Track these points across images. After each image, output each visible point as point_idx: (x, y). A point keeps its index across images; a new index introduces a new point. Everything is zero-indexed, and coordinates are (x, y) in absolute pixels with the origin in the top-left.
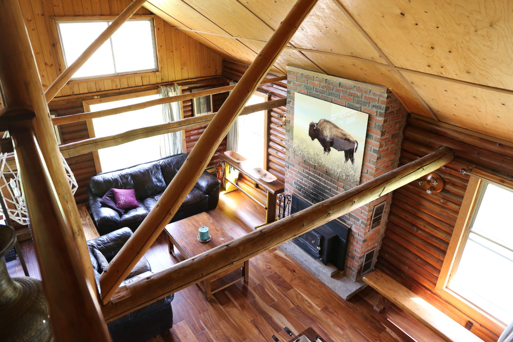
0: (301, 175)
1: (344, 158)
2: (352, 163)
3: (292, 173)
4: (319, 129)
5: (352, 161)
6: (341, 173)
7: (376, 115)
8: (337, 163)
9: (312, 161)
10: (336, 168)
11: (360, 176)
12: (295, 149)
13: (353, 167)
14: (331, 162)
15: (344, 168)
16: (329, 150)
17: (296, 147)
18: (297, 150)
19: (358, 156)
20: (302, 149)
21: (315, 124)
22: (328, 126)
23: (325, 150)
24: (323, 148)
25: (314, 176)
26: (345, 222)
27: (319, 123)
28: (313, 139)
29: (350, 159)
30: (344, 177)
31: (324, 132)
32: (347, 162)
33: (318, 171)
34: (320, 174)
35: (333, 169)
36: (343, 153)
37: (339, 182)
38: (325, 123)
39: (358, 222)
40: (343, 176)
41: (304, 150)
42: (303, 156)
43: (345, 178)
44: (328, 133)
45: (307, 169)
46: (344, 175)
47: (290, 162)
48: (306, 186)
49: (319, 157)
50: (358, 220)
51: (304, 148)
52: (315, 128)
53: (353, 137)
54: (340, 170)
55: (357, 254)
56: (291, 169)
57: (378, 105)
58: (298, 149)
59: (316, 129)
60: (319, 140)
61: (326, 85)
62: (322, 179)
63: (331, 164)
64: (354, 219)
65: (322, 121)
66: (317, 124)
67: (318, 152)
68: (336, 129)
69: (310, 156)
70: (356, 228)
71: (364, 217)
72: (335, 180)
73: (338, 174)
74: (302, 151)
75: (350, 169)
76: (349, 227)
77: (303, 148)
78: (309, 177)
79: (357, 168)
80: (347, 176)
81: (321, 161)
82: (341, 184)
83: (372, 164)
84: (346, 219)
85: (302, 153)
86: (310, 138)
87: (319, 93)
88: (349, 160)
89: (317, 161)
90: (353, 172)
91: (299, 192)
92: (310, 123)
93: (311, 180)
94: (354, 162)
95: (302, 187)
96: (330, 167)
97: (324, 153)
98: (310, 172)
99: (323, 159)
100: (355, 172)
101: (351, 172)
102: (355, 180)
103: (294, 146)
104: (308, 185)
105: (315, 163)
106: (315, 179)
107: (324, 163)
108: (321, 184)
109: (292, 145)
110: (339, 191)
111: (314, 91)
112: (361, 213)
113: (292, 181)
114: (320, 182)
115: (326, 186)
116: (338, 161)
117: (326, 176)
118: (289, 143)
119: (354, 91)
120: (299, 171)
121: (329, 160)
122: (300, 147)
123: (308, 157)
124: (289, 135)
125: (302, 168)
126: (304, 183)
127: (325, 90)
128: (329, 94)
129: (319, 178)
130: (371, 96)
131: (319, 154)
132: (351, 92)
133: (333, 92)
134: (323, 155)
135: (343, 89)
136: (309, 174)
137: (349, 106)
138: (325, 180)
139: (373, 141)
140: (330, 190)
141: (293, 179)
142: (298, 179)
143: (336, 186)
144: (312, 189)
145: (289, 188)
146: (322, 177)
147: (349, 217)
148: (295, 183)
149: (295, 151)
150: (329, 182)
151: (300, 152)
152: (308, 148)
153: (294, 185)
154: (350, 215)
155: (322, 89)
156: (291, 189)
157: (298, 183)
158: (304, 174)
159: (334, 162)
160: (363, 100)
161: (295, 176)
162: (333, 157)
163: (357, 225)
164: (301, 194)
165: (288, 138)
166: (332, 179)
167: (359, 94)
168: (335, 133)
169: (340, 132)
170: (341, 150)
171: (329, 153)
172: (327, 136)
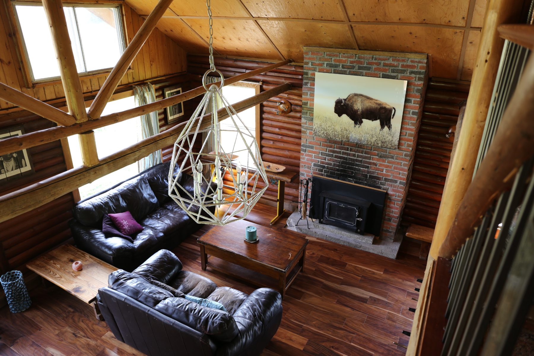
0: (323, 154)
1: (379, 127)
2: (389, 130)
3: (311, 156)
4: (348, 105)
5: (390, 127)
6: (376, 141)
7: (415, 80)
8: (371, 133)
9: (339, 137)
10: (370, 138)
11: (398, 139)
12: (315, 130)
13: (390, 132)
14: (363, 134)
15: (380, 136)
16: (361, 122)
19: (396, 122)
20: (326, 128)
21: (343, 100)
22: (359, 99)
23: (356, 123)
24: (353, 122)
25: (340, 153)
26: (380, 188)
27: (347, 98)
28: (340, 115)
29: (387, 126)
30: (380, 145)
31: (355, 105)
32: (383, 129)
33: (345, 146)
34: (348, 148)
35: (366, 140)
36: (378, 122)
37: (372, 151)
38: (356, 97)
39: (395, 184)
40: (378, 144)
41: (329, 128)
42: (327, 134)
44: (359, 106)
45: (331, 147)
46: (380, 142)
47: (307, 145)
48: (330, 164)
49: (348, 131)
50: (396, 182)
51: (329, 127)
52: (342, 104)
53: (390, 105)
54: (374, 139)
55: (395, 215)
56: (310, 152)
57: (417, 70)
58: (320, 129)
59: (344, 105)
60: (348, 115)
61: (356, 60)
62: (351, 152)
63: (364, 136)
64: (391, 182)
65: (351, 96)
66: (345, 100)
67: (347, 128)
68: (368, 101)
69: (336, 133)
70: (393, 190)
71: (402, 177)
72: (367, 150)
73: (373, 144)
74: (326, 130)
75: (387, 135)
76: (385, 191)
78: (334, 154)
79: (394, 133)
80: (383, 142)
81: (351, 136)
82: (375, 153)
83: (411, 126)
84: (382, 185)
85: (325, 132)
86: (337, 115)
87: (346, 69)
88: (386, 128)
90: (390, 138)
91: (320, 172)
93: (336, 157)
94: (391, 128)
95: (324, 167)
96: (363, 139)
97: (355, 126)
98: (336, 149)
99: (353, 133)
100: (393, 137)
101: (389, 138)
102: (393, 145)
103: (314, 128)
104: (333, 163)
105: (343, 138)
106: (341, 155)
107: (354, 136)
108: (349, 158)
109: (310, 127)
110: (372, 160)
111: (340, 68)
112: (400, 174)
113: (310, 164)
114: (348, 157)
115: (356, 158)
116: (372, 130)
117: (357, 148)
118: (306, 126)
119: (391, 61)
120: (321, 151)
121: (361, 132)
122: (323, 126)
123: (333, 134)
124: (307, 117)
125: (324, 147)
126: (327, 162)
127: (355, 64)
128: (360, 68)
129: (347, 153)
130: (409, 63)
131: (348, 129)
132: (387, 62)
133: (365, 65)
134: (353, 128)
135: (377, 61)
136: (334, 152)
137: (385, 76)
138: (355, 153)
139: (412, 104)
140: (361, 161)
141: (312, 162)
142: (319, 160)
143: (369, 156)
144: (338, 166)
145: (306, 171)
146: (350, 151)
147: (385, 182)
148: (315, 165)
149: (316, 132)
150: (360, 154)
151: (323, 132)
152: (334, 126)
153: (313, 167)
154: (386, 180)
155: (350, 64)
156: (309, 172)
157: (319, 164)
158: (328, 153)
159: (367, 133)
160: (400, 68)
161: (314, 158)
162: (366, 128)
163: (395, 187)
164: (323, 174)
165: (306, 121)
166: (364, 150)
167: (396, 63)
168: (368, 104)
169: (375, 103)
170: (376, 119)
171: (361, 125)
172: (359, 109)
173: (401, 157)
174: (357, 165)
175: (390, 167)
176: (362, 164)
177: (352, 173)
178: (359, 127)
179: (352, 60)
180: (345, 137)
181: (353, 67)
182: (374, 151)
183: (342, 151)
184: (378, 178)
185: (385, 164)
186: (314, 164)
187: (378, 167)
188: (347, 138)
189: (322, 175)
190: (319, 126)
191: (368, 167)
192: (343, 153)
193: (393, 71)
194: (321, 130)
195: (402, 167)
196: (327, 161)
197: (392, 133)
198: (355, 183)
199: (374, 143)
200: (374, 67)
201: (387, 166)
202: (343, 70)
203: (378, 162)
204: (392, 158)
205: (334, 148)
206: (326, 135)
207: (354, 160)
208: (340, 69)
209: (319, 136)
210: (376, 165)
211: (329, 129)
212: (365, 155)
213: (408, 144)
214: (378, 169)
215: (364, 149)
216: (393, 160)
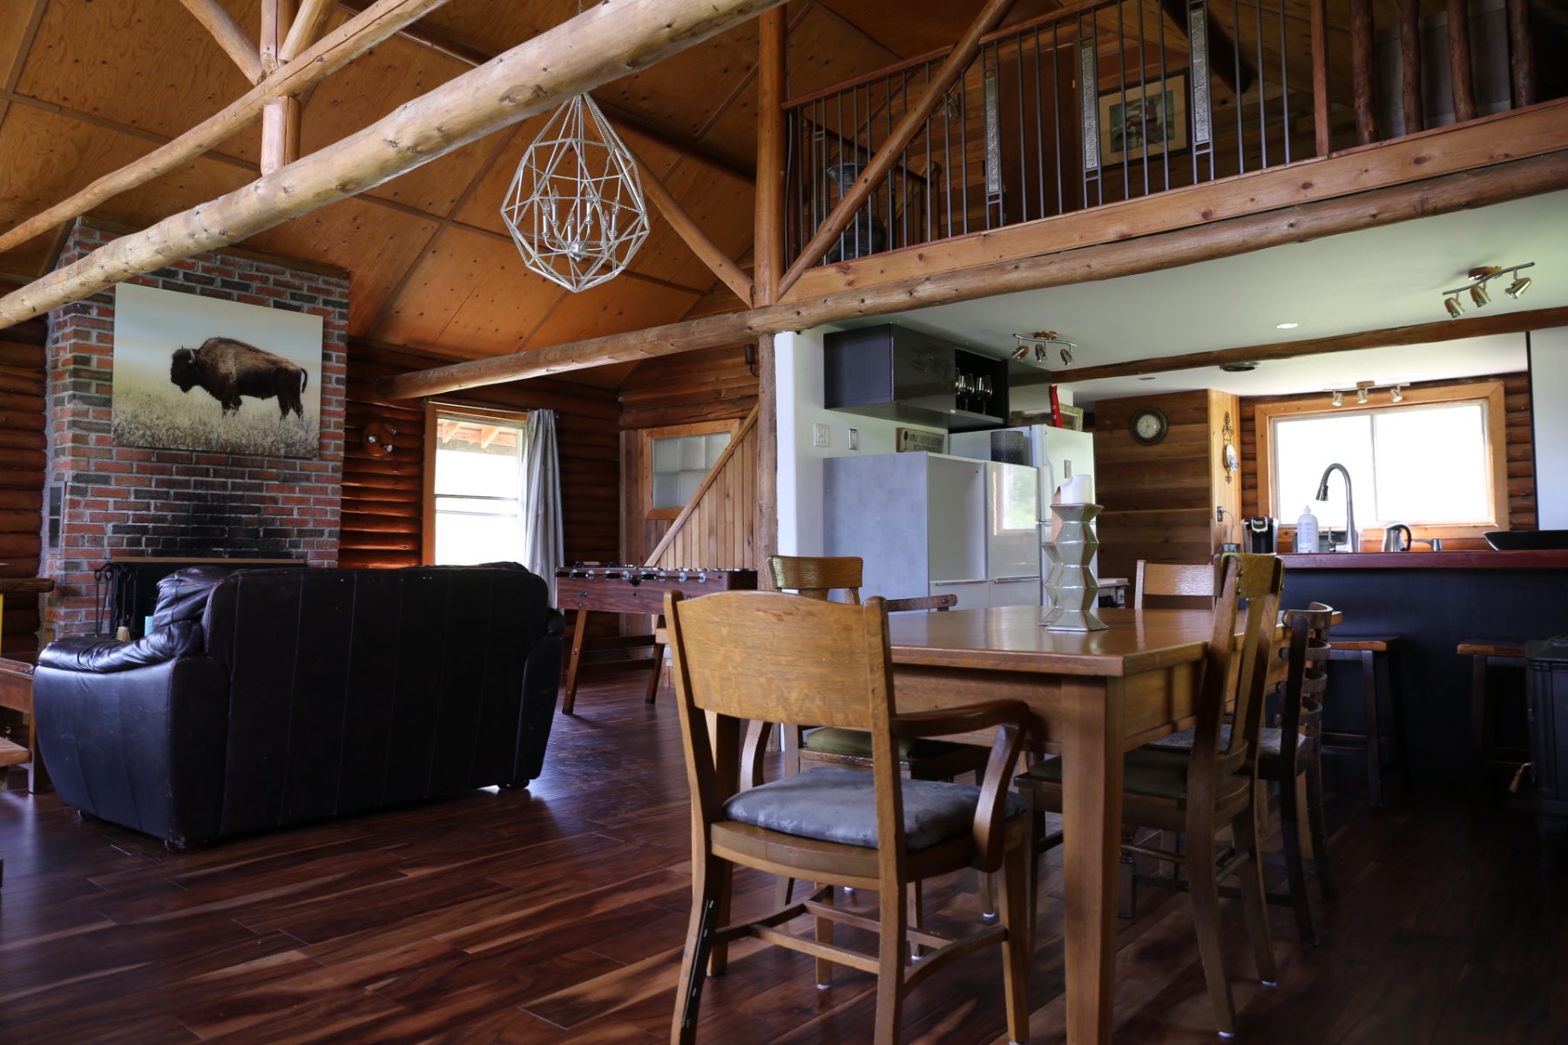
0: (143, 495)
1: (277, 411)
2: (299, 416)
3: (105, 504)
4: (204, 363)
5: (299, 410)
6: (275, 443)
7: (337, 318)
8: (262, 426)
9: (187, 442)
10: (260, 438)
11: (318, 436)
12: (119, 429)
13: (300, 423)
14: (244, 430)
15: (281, 432)
16: (239, 403)
17: (126, 420)
18: (130, 429)
19: (310, 399)
20: (149, 422)
21: (192, 353)
22: (231, 351)
23: (226, 406)
24: (219, 403)
25: (186, 484)
26: (289, 555)
27: (202, 348)
28: (185, 388)
29: (294, 408)
30: (282, 452)
31: (221, 365)
32: (288, 417)
33: (201, 466)
34: (207, 470)
35: (252, 443)
36: (273, 402)
37: (265, 470)
38: (223, 346)
39: (320, 539)
40: (278, 450)
41: (157, 422)
42: (153, 438)
43: (286, 452)
44: (229, 366)
45: (162, 472)
46: (283, 445)
47: (91, 473)
48: (163, 519)
49: (209, 425)
50: (321, 533)
51: (158, 418)
52: (190, 361)
53: (295, 363)
54: (269, 440)
56: (100, 493)
57: (335, 300)
58: (133, 426)
59: (196, 362)
60: (206, 387)
61: (216, 265)
62: (217, 479)
63: (247, 434)
64: (311, 536)
65: (211, 342)
66: (197, 352)
67: (205, 418)
68: (251, 355)
69: (177, 432)
70: (318, 555)
71: (333, 519)
72: (255, 469)
73: (267, 450)
74: (150, 428)
75: (296, 429)
76: (301, 561)
77: (152, 419)
79: (309, 424)
80: (288, 445)
81: (215, 436)
82: (272, 472)
83: (336, 406)
84: (292, 547)
85: (148, 433)
86: (178, 388)
87: (194, 284)
88: (292, 413)
89: (204, 438)
90: (302, 434)
91: (135, 548)
92: (173, 351)
93: (178, 496)
94: (302, 412)
95: (144, 530)
96: (244, 442)
97: (224, 413)
98: (175, 477)
99: (221, 429)
100: (307, 431)
101: (299, 435)
102: (309, 448)
103: (116, 422)
104: (170, 513)
105: (196, 445)
106: (191, 491)
107: (225, 437)
108: (212, 495)
109: (101, 424)
110: (268, 490)
111: (180, 279)
112: (326, 513)
113: (102, 530)
114: (210, 492)
115: (228, 493)
116: (263, 420)
117: (228, 468)
118: (86, 420)
119: (287, 277)
120: (133, 489)
121: (240, 427)
122: (142, 418)
123: (171, 437)
124: (90, 397)
125: (144, 476)
126: (153, 515)
127: (213, 275)
128: (225, 284)
129: (207, 482)
130: (321, 285)
131: (208, 420)
132: (281, 279)
133: (236, 279)
134: (220, 418)
135: (260, 274)
136: (172, 484)
137: (278, 305)
138: (225, 480)
139: (333, 363)
140: (241, 498)
141: (108, 521)
142: (130, 512)
143: (259, 481)
144: (185, 520)
145: (88, 554)
146: (214, 477)
147: (298, 539)
148: (117, 530)
149: (123, 434)
150: (238, 481)
151: (142, 432)
152: (171, 415)
153: (109, 538)
154: (301, 533)
155: (203, 274)
156: (99, 555)
157: (130, 523)
158: (153, 489)
159: (252, 428)
160: (305, 292)
161: (115, 509)
162: (250, 416)
163: (320, 545)
164: (143, 551)
165: (86, 407)
166: (247, 469)
167: (297, 282)
168: (249, 361)
169: (264, 358)
170: (270, 396)
171: (238, 409)
172: (231, 373)
173: (325, 474)
174: (233, 509)
175: (306, 501)
176: (245, 504)
177: (223, 531)
178: (234, 414)
179: (207, 264)
180: (202, 441)
181: (211, 281)
182: (269, 468)
183: (193, 479)
184: (285, 534)
185: (295, 495)
186: (114, 526)
187: (280, 505)
188: (208, 442)
189: (141, 554)
190: (129, 417)
191: (257, 510)
192: (197, 485)
193: (293, 297)
194: (137, 428)
195: (330, 496)
196: (153, 512)
197: (304, 423)
198: (230, 557)
199: (270, 448)
200: (255, 285)
201: (299, 501)
202: (186, 284)
203: (280, 495)
204: (308, 478)
205: (171, 475)
206: (150, 439)
207: (224, 498)
208: (179, 282)
209: (130, 445)
210: (274, 500)
211: (158, 425)
212: (249, 481)
213: (335, 444)
214: (281, 511)
215: (247, 467)
216: (309, 484)
